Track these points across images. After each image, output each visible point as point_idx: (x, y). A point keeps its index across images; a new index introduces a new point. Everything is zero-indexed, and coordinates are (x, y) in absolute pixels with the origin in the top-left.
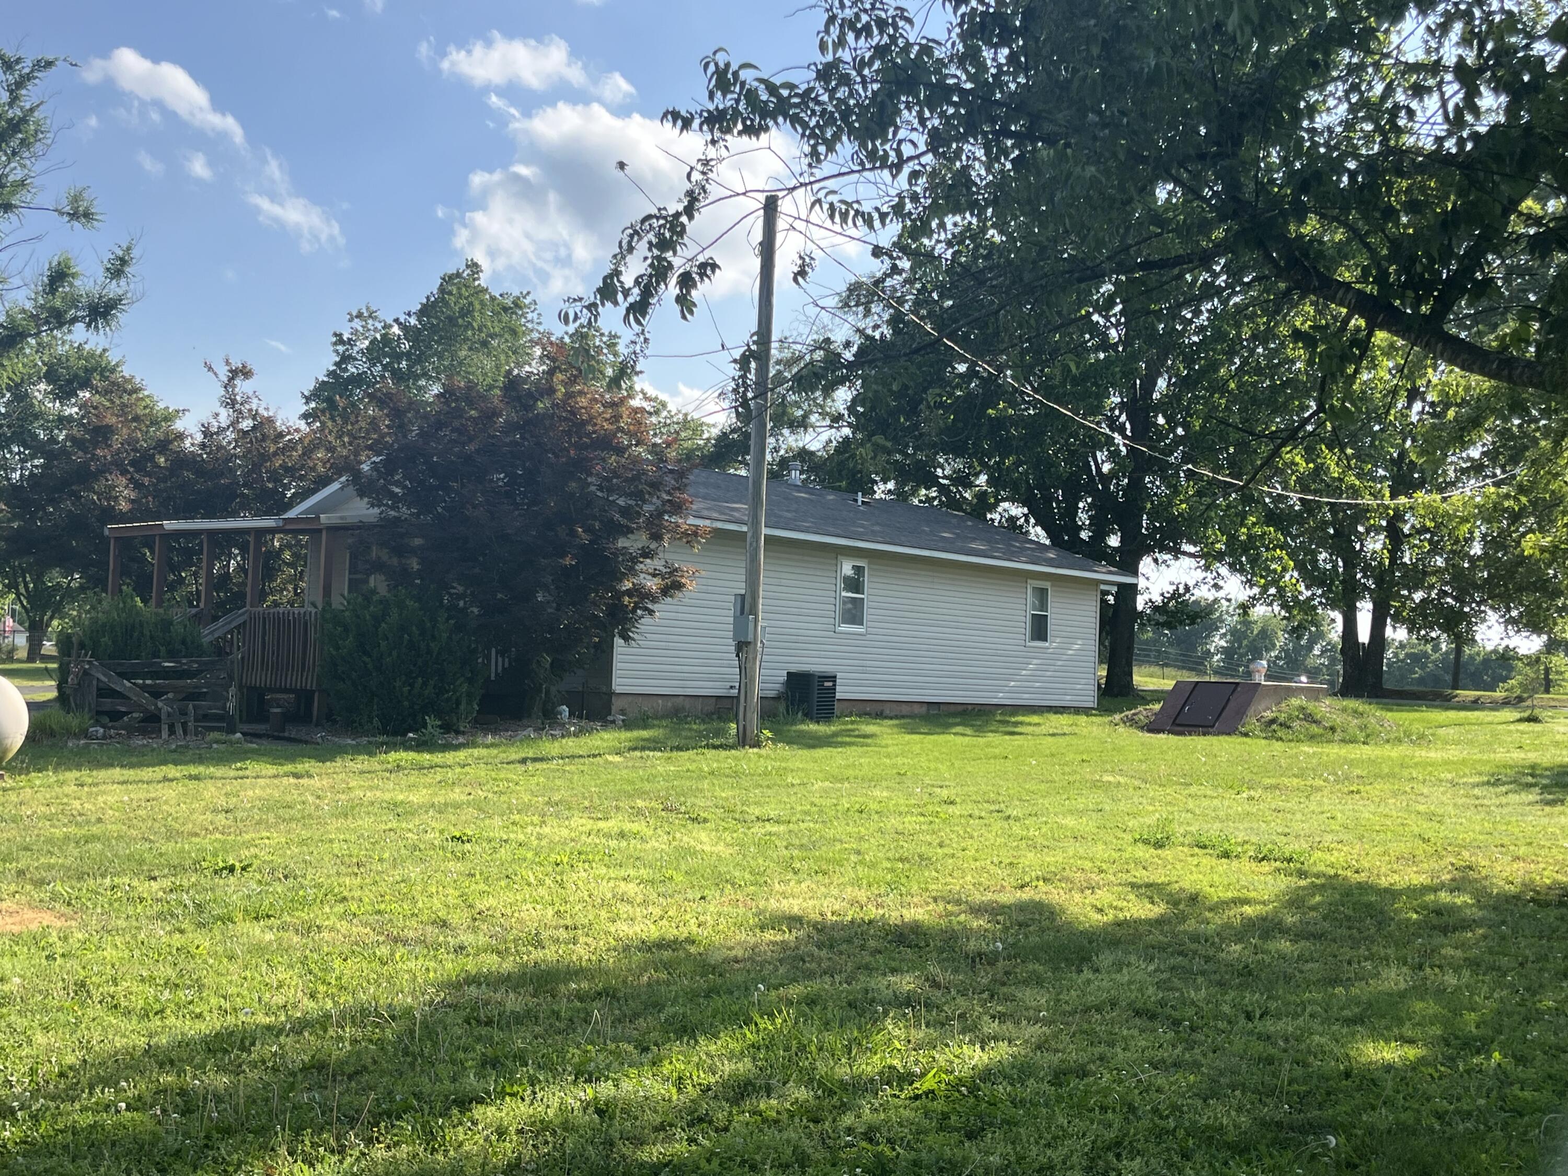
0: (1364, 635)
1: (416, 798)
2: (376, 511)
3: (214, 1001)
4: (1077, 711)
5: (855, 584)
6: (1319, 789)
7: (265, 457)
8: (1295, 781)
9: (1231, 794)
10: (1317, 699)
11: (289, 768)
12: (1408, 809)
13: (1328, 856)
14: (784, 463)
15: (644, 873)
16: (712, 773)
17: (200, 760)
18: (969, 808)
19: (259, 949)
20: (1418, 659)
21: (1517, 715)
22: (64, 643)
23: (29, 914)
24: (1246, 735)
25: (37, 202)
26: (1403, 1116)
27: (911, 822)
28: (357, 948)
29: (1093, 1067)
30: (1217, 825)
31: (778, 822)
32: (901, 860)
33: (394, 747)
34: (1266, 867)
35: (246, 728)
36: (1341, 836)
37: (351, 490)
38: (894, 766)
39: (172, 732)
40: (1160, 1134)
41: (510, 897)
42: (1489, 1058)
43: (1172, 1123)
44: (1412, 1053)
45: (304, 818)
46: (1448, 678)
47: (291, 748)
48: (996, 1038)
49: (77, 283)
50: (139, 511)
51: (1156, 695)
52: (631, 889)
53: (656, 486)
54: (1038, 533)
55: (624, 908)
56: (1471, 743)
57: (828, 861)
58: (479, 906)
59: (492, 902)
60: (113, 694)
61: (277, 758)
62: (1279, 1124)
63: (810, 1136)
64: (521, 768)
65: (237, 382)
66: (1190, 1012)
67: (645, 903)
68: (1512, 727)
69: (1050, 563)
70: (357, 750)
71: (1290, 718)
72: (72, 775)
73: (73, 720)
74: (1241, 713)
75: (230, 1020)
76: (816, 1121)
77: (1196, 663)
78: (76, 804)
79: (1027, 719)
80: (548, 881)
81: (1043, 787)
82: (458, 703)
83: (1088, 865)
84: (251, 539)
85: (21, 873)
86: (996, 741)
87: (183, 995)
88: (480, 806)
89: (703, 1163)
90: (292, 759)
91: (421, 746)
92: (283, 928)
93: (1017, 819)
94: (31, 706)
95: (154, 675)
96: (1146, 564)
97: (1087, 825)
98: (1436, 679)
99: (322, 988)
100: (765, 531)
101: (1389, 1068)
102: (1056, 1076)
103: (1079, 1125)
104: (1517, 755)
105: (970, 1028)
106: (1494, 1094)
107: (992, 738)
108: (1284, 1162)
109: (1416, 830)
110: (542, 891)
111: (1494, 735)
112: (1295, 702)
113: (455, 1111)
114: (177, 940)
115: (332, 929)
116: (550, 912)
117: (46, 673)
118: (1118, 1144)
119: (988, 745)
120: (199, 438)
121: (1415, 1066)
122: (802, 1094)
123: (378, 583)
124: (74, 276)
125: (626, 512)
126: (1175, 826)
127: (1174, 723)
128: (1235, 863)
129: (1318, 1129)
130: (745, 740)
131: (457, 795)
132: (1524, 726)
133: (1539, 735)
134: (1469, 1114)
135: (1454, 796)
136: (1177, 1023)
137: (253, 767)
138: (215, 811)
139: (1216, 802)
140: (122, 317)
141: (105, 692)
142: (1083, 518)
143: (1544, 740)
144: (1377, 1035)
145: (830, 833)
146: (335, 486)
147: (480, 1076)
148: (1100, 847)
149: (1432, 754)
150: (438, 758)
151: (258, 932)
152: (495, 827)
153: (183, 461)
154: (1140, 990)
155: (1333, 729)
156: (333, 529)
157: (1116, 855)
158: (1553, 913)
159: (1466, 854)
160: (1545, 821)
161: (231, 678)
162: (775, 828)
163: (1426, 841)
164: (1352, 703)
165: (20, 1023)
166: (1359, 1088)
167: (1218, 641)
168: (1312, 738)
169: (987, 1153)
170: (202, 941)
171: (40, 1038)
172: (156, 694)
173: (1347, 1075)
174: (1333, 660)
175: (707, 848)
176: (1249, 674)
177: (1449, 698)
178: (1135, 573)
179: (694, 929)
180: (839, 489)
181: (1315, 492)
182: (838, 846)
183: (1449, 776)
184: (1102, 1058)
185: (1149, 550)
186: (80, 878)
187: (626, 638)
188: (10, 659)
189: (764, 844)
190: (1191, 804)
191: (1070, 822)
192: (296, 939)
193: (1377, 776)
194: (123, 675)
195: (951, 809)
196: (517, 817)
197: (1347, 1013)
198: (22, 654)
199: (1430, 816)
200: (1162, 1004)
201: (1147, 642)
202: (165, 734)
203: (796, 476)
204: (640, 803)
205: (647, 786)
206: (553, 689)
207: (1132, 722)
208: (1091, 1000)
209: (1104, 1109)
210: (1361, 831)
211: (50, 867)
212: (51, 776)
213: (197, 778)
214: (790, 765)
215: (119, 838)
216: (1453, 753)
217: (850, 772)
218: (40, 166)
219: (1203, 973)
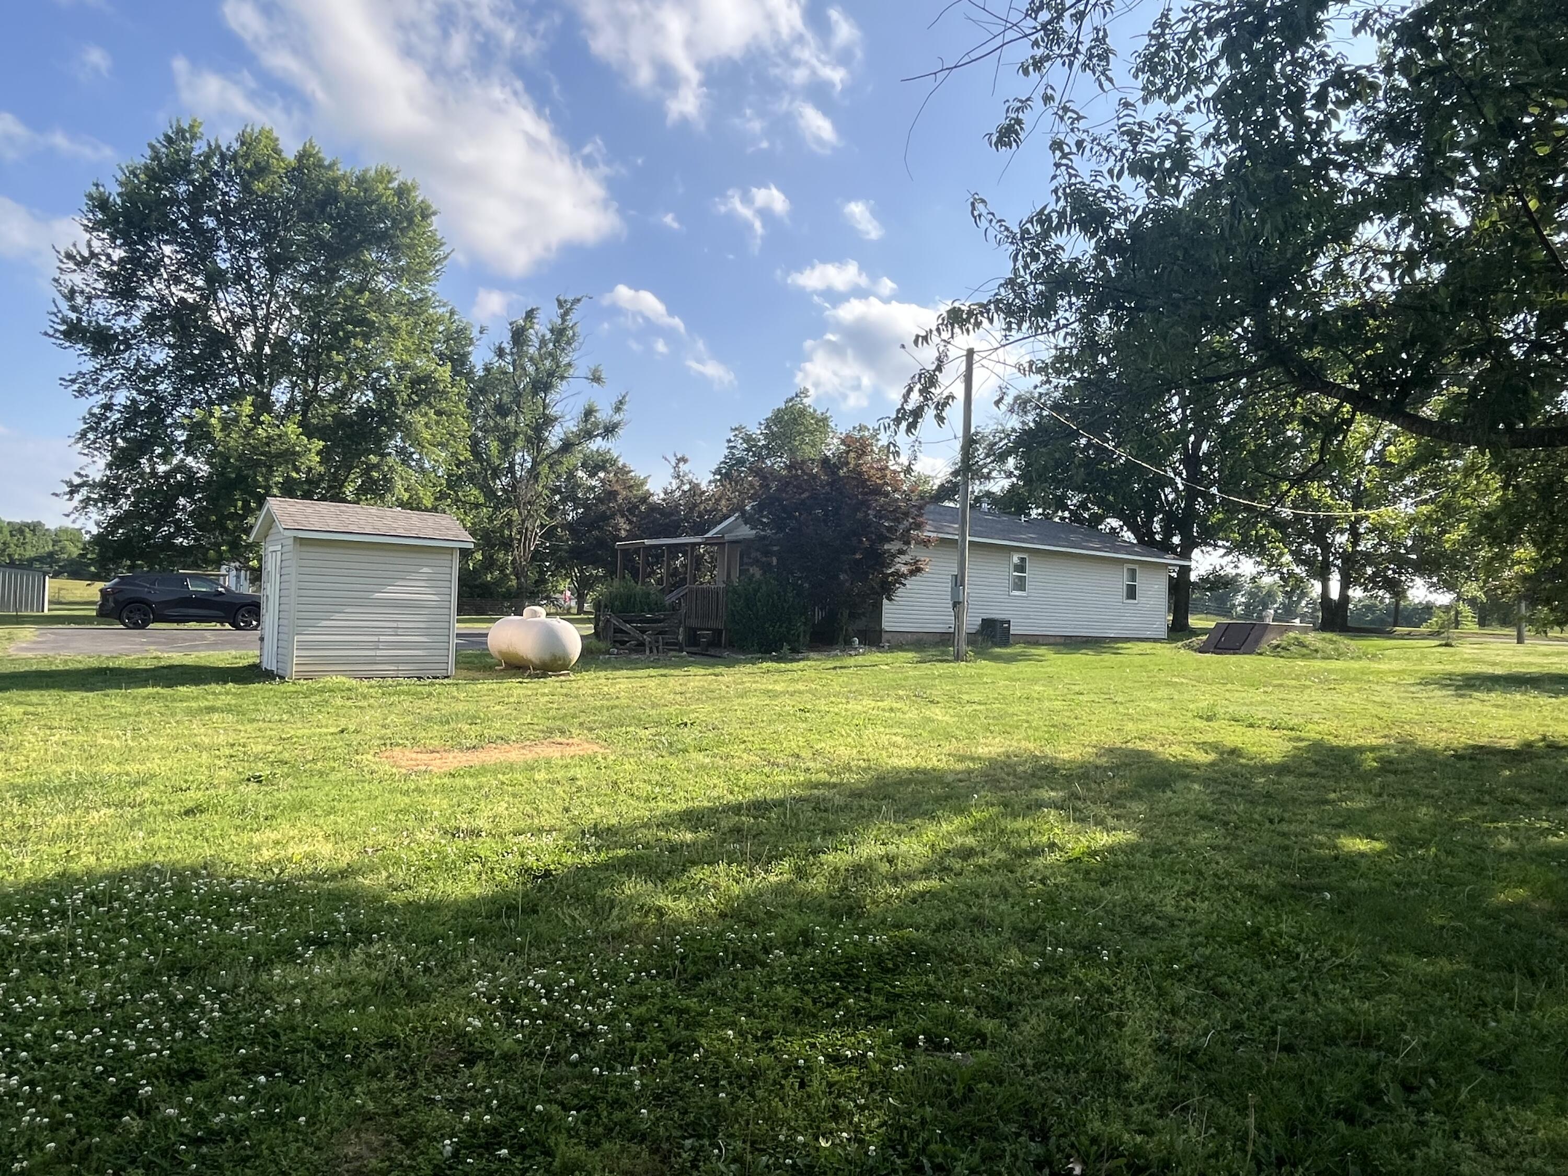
0: (1335, 594)
1: (778, 688)
2: (754, 532)
3: (681, 793)
4: (1156, 640)
5: (1021, 568)
6: (1309, 687)
7: (695, 505)
8: (1293, 682)
9: (1252, 690)
10: (1306, 633)
11: (711, 671)
12: (1367, 699)
13: (1316, 727)
14: (978, 499)
15: (906, 731)
16: (940, 676)
17: (665, 666)
18: (1092, 697)
19: (702, 767)
20: (1369, 608)
21: (1438, 643)
22: (597, 605)
23: (586, 745)
24: (1261, 654)
25: (576, 375)
26: (1374, 884)
27: (1058, 705)
28: (753, 768)
29: (1175, 848)
30: (1245, 708)
31: (980, 704)
32: (1053, 726)
33: (764, 660)
34: (1276, 733)
35: (688, 649)
36: (1325, 715)
37: (740, 520)
38: (1046, 673)
39: (651, 651)
40: (1219, 889)
41: (831, 742)
42: (1428, 850)
43: (1226, 882)
44: (1378, 845)
45: (721, 698)
46: (1390, 620)
47: (712, 660)
48: (1114, 829)
49: (598, 415)
50: (631, 536)
51: (1204, 631)
52: (899, 739)
53: (906, 514)
54: (1128, 536)
55: (896, 751)
56: (1408, 659)
57: (1010, 727)
58: (818, 747)
59: (823, 745)
60: (622, 631)
61: (704, 665)
62: (1294, 887)
63: (1009, 879)
64: (834, 672)
65: (681, 465)
66: (1235, 817)
67: (907, 748)
68: (1434, 650)
69: (1138, 554)
70: (747, 662)
71: (1289, 644)
72: (602, 674)
73: (602, 645)
74: (1257, 642)
75: (690, 804)
76: (1012, 872)
77: (1227, 613)
78: (606, 689)
79: (1124, 645)
80: (853, 735)
81: (1137, 685)
82: (799, 636)
83: (1165, 730)
84: (689, 549)
85: (581, 724)
86: (1108, 658)
87: (668, 790)
88: (813, 693)
89: (949, 893)
90: (713, 666)
91: (779, 660)
92: (714, 756)
93: (1121, 703)
94: (582, 636)
95: (641, 622)
96: (1196, 553)
97: (1164, 707)
98: (1382, 621)
99: (736, 789)
100: (968, 538)
101: (1362, 855)
102: (1153, 852)
103: (1169, 881)
104: (1438, 667)
105: (1100, 822)
106: (1433, 873)
107: (1106, 657)
108: (1298, 908)
109: (1374, 712)
110: (850, 740)
111: (1422, 653)
112: (1291, 634)
113: (811, 858)
114: (661, 761)
115: (740, 757)
116: (855, 751)
117: (588, 621)
118: (1194, 893)
119: (1102, 660)
120: (662, 496)
121: (1380, 854)
122: (1002, 856)
123: (756, 572)
124: (596, 411)
125: (889, 529)
126: (1218, 708)
127: (1215, 647)
128: (1258, 731)
129: (1318, 889)
130: (958, 658)
131: (800, 686)
132: (1441, 649)
133: (1453, 655)
134: (1417, 885)
135: (1398, 692)
136: (1226, 824)
137: (693, 670)
138: (675, 693)
139: (1244, 694)
140: (620, 432)
141: (618, 630)
142: (1156, 527)
143: (1457, 658)
144: (1352, 834)
145: (1011, 710)
146: (733, 519)
147: (823, 839)
148: (1173, 719)
149: (1381, 666)
150: (789, 666)
151: (701, 758)
152: (822, 705)
153: (654, 508)
154: (1203, 804)
155: (1316, 651)
156: (732, 542)
157: (1183, 725)
158: (1468, 764)
159: (1407, 727)
160: (1459, 707)
161: (680, 622)
162: (978, 707)
163: (1380, 719)
164: (1328, 635)
165: (587, 802)
166: (1344, 866)
167: (1240, 599)
168: (1303, 656)
169: (1114, 894)
170: (674, 762)
171: (597, 809)
172: (643, 632)
173: (1336, 858)
174: (1315, 610)
175: (940, 718)
176: (1261, 618)
177: (1390, 632)
178: (1190, 559)
179: (936, 763)
180: (1009, 513)
181: (1302, 509)
182: (1015, 718)
183: (1395, 680)
184: (1180, 843)
185: (1197, 545)
186: (610, 728)
187: (890, 599)
188: (569, 613)
189: (973, 716)
190: (1228, 695)
191: (1153, 705)
192: (721, 762)
193: (1346, 680)
194: (626, 622)
195: (1081, 697)
196: (833, 699)
197: (1334, 821)
198: (575, 611)
199: (1383, 704)
200: (1216, 812)
201: (1195, 600)
202: (648, 652)
203: (985, 506)
204: (901, 693)
205: (904, 683)
206: (850, 629)
207: (1189, 647)
208: (1172, 809)
209: (1184, 873)
210: (1339, 713)
211: (595, 722)
212: (593, 674)
213: (665, 676)
214: (984, 671)
215: (628, 707)
216: (1395, 665)
217: (1021, 676)
218: (575, 355)
219: (1241, 795)
